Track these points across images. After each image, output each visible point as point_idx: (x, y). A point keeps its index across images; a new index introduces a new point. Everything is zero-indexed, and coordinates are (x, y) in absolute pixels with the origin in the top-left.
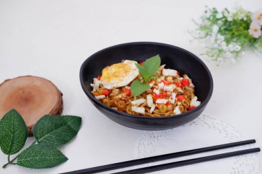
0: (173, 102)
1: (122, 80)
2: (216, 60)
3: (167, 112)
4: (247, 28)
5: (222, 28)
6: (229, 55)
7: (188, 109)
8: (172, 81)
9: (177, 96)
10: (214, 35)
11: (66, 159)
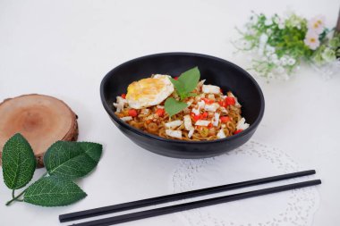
0: (216, 124)
1: (153, 98)
2: (266, 76)
3: (208, 136)
4: (302, 37)
5: (272, 38)
6: (281, 70)
7: (233, 134)
8: (214, 99)
9: (220, 117)
10: (262, 46)
11: (84, 195)
